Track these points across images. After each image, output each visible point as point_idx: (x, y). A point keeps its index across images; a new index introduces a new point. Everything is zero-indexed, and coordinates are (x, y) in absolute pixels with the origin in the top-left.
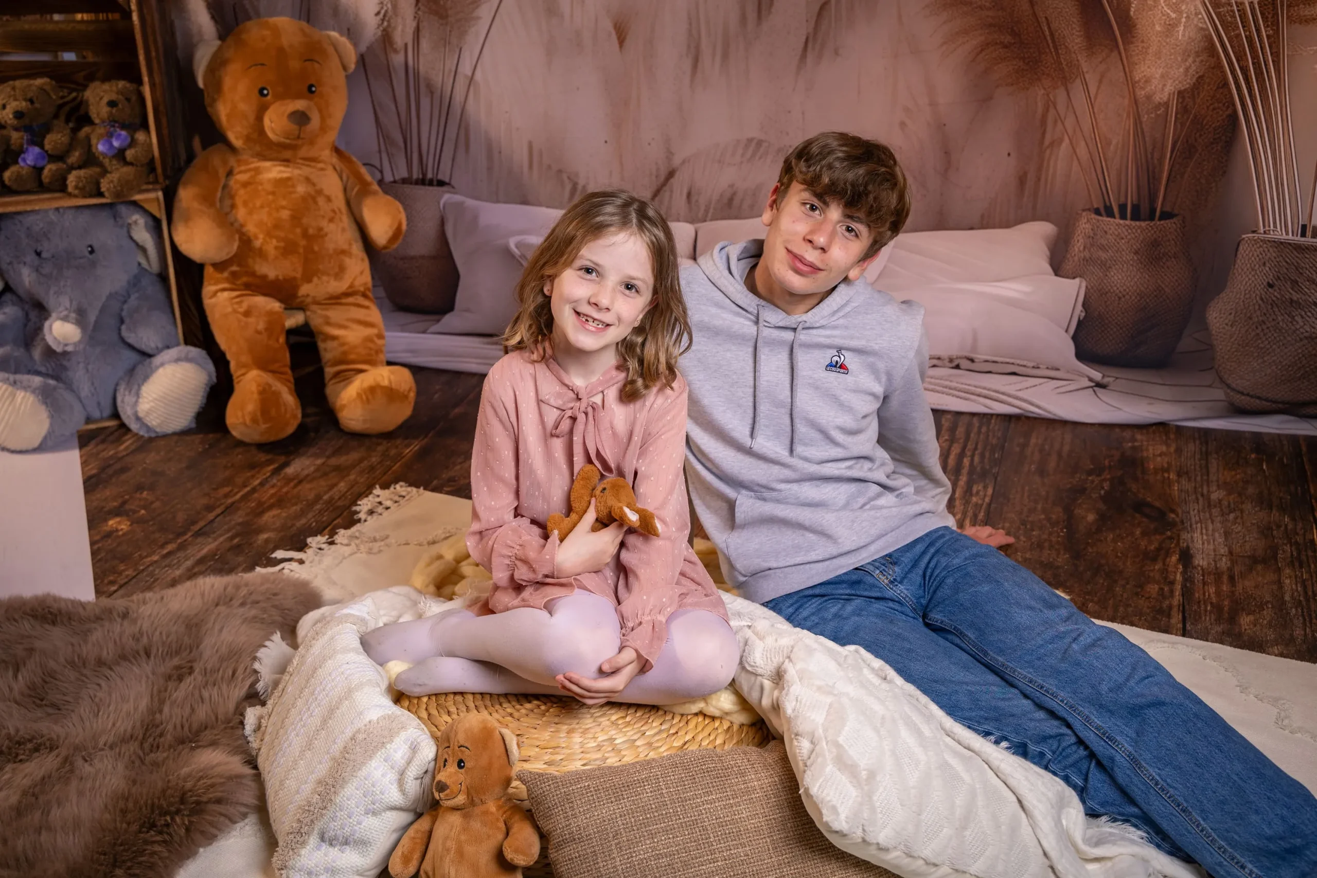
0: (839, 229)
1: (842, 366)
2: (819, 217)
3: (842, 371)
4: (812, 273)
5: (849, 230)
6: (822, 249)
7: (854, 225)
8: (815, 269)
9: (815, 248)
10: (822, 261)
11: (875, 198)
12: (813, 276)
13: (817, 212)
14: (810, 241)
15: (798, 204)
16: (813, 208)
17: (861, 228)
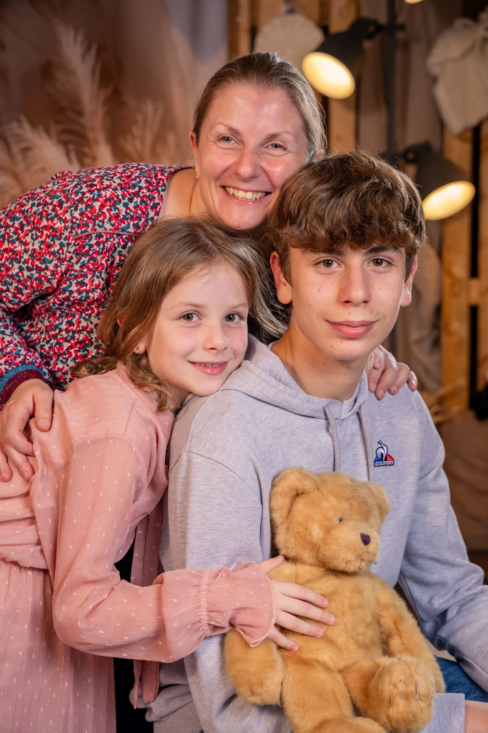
0: (368, 269)
1: (388, 457)
2: (340, 269)
3: (389, 462)
4: (367, 331)
5: (378, 262)
6: (365, 302)
7: (381, 255)
8: (367, 325)
9: (357, 305)
10: (371, 312)
11: (381, 220)
12: (370, 332)
13: (335, 265)
14: (348, 302)
15: (311, 268)
16: (328, 263)
17: (390, 254)
